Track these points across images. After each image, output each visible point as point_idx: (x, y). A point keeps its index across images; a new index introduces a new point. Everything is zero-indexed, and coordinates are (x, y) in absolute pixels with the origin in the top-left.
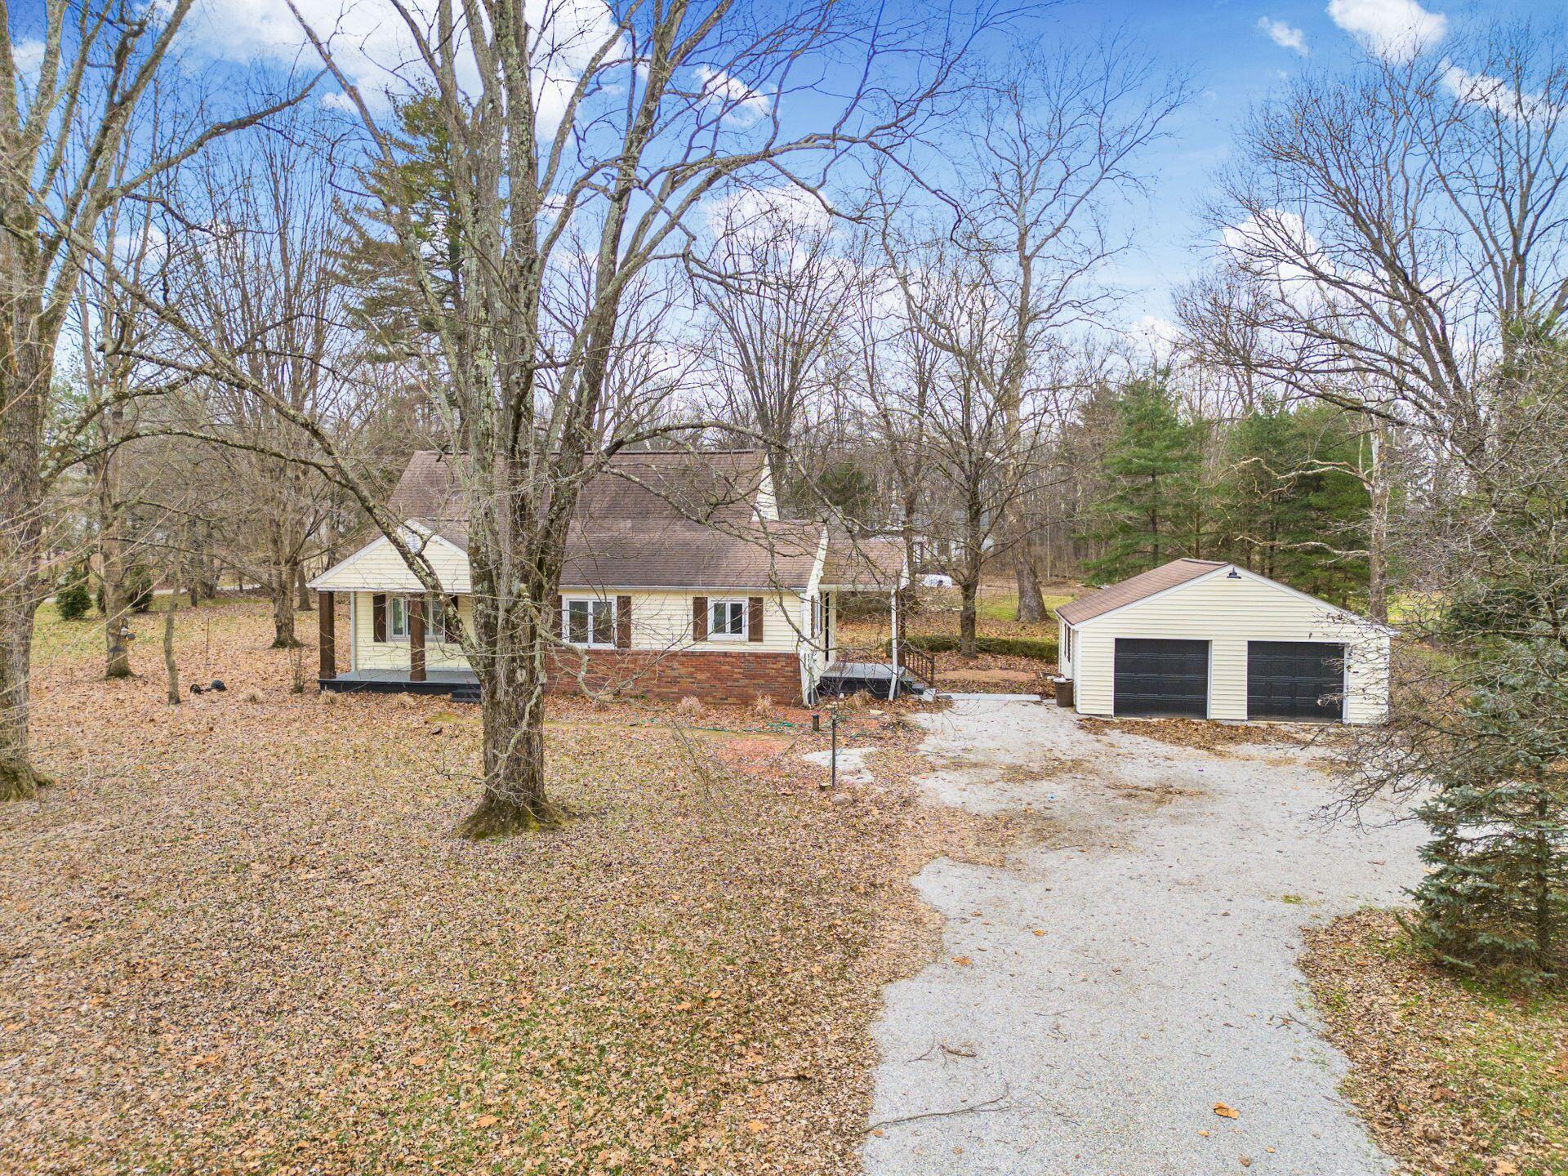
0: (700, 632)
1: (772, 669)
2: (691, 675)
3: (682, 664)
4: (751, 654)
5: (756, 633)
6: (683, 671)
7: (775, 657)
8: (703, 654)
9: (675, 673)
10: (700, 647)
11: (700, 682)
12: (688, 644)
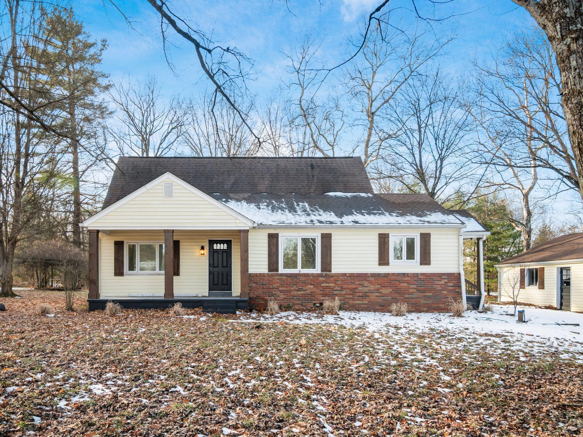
0: (383, 260)
1: (439, 284)
2: (378, 290)
3: (371, 283)
4: (422, 274)
5: (425, 260)
6: (372, 287)
7: (440, 276)
8: (387, 275)
9: (366, 289)
10: (384, 270)
11: (385, 295)
12: (376, 268)
